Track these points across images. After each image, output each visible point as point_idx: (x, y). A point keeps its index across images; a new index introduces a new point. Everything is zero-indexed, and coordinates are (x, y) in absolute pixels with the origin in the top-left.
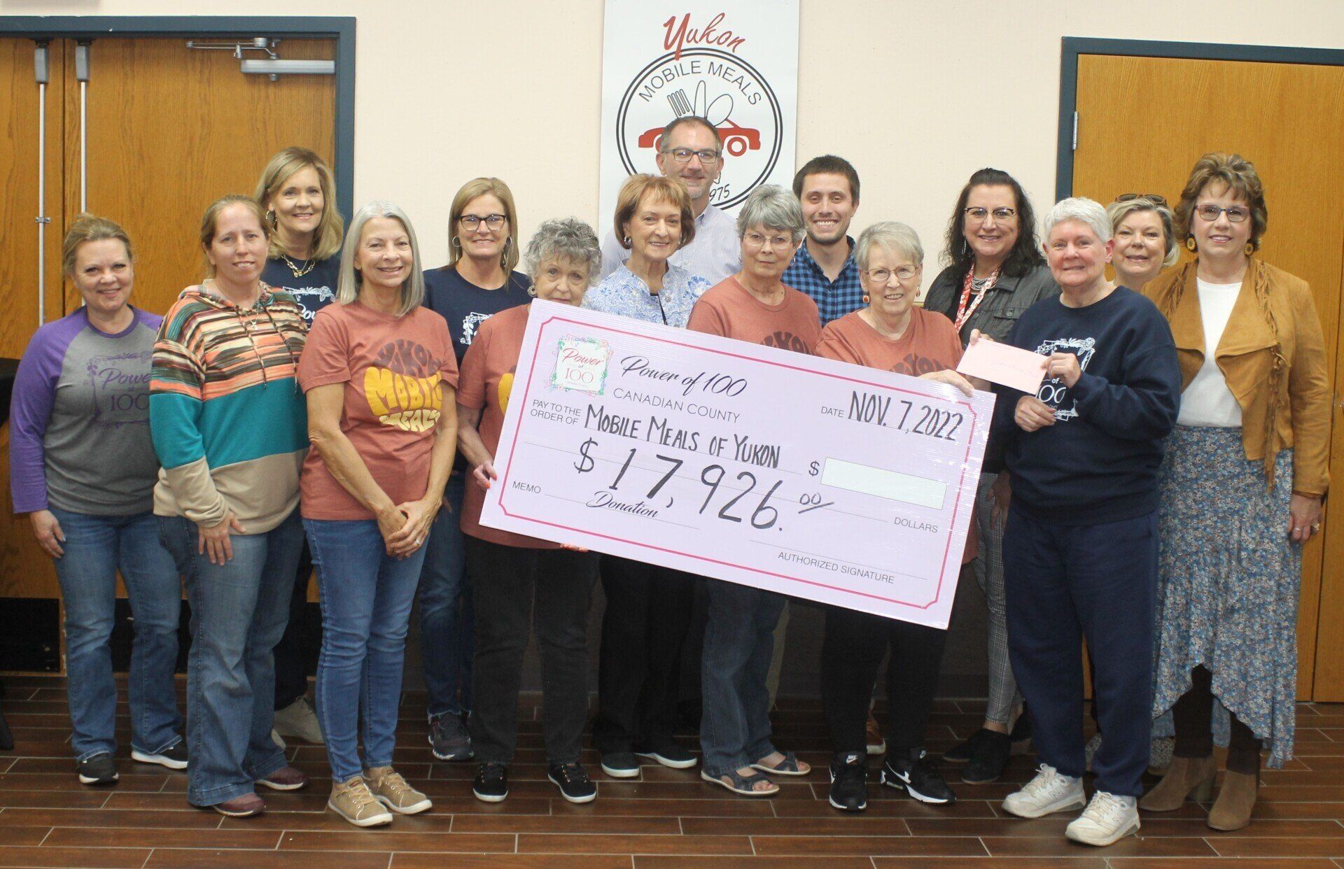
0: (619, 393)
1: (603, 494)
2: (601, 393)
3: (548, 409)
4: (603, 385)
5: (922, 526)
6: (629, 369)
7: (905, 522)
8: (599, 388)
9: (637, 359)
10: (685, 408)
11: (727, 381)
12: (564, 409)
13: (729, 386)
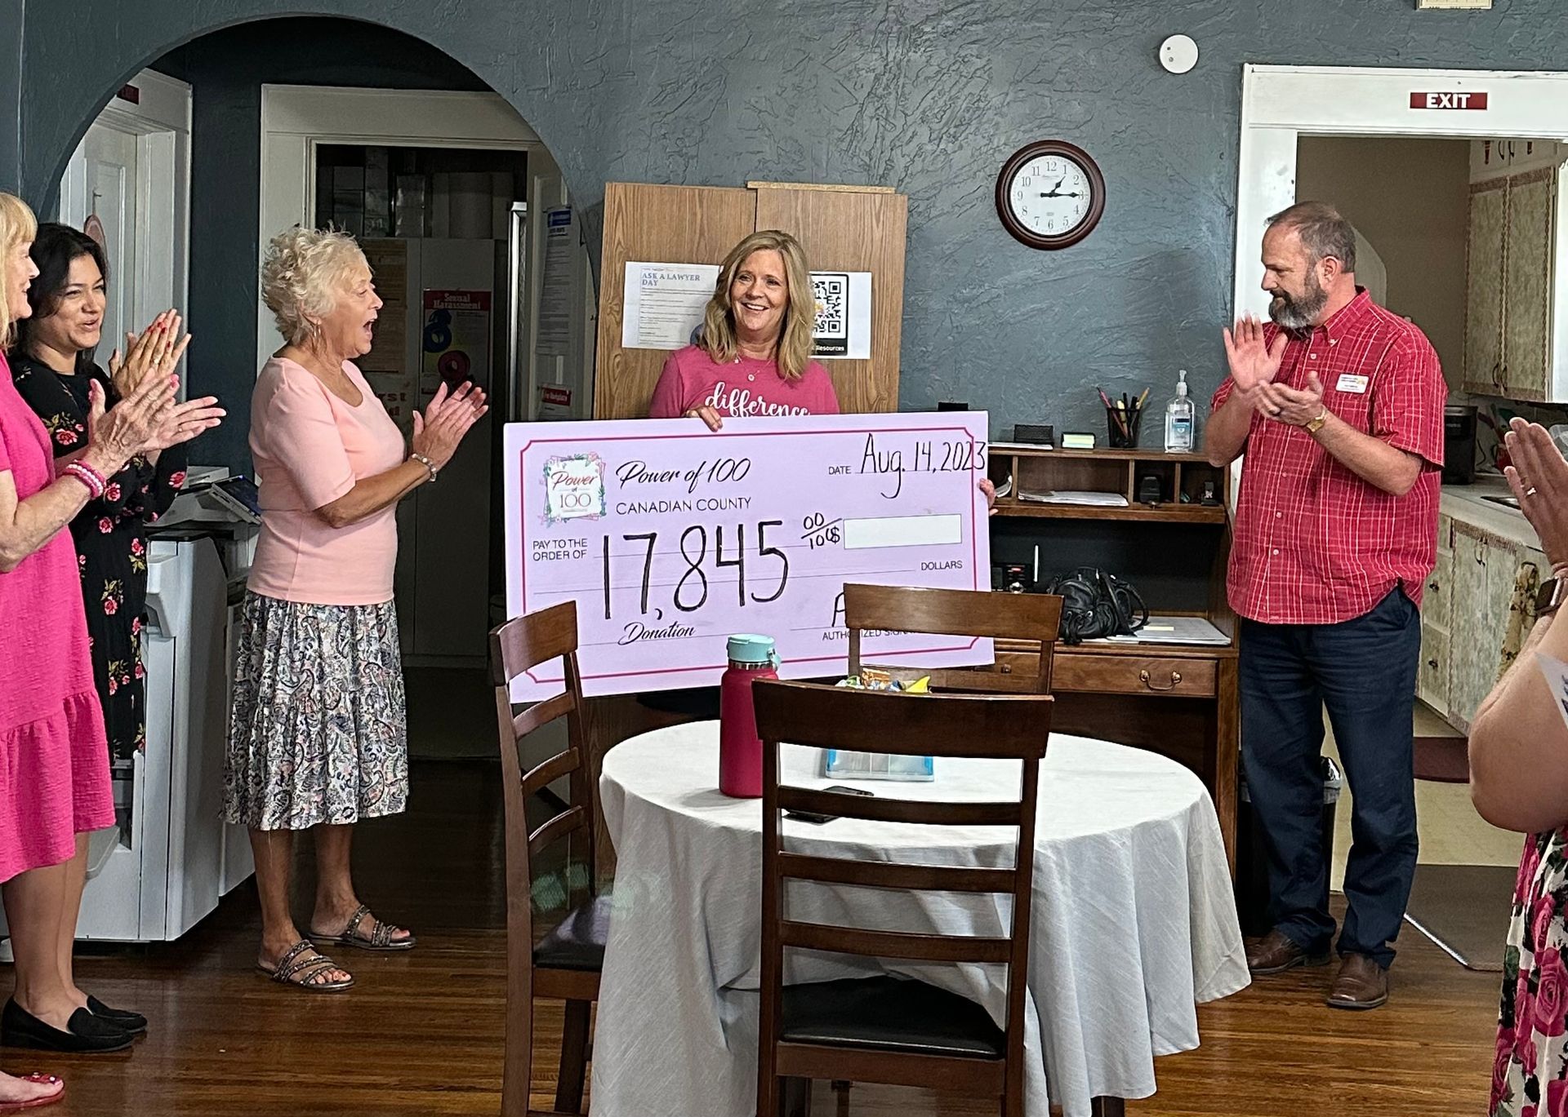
0: (621, 509)
1: (632, 627)
2: (603, 513)
3: (552, 548)
4: (603, 504)
5: (947, 565)
6: (626, 479)
7: (931, 566)
8: (600, 509)
9: (633, 464)
10: (694, 507)
11: (730, 465)
12: (568, 543)
13: (733, 470)
